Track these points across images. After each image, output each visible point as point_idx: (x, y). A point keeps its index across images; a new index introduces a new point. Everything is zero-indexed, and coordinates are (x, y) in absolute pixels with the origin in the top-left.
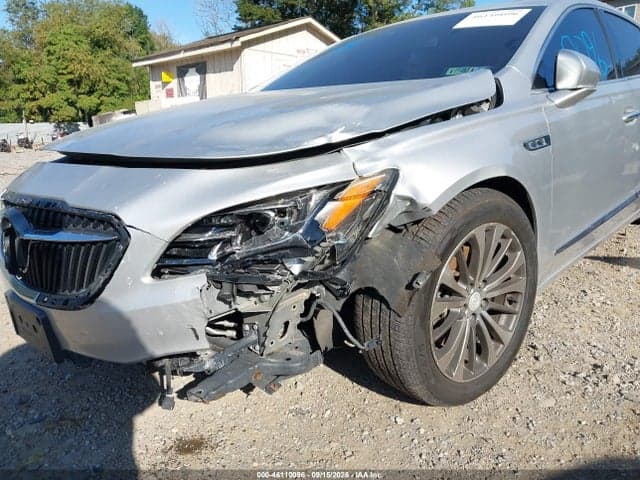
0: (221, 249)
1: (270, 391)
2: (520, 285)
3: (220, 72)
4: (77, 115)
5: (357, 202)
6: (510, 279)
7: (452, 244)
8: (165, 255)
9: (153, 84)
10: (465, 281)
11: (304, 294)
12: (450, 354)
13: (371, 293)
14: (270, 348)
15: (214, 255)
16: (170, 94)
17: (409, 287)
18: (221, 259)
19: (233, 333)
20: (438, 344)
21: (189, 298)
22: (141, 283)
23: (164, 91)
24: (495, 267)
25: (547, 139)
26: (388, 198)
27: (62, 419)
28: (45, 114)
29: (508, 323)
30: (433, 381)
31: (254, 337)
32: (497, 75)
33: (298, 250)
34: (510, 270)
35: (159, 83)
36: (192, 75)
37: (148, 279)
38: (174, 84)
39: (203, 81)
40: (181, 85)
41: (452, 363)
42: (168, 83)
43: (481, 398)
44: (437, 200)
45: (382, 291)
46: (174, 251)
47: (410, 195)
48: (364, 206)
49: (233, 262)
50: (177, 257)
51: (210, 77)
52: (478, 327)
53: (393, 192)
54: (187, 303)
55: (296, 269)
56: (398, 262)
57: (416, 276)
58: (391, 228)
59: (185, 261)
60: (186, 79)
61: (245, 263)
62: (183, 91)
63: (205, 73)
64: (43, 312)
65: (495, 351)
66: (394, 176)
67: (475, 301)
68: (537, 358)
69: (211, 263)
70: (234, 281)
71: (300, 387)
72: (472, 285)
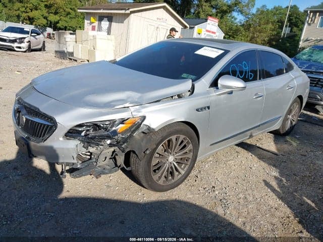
0: (86, 132)
1: (97, 178)
2: (190, 155)
3: (119, 23)
4: (47, 24)
5: (130, 125)
6: (186, 153)
7: (162, 141)
8: (68, 132)
9: (86, 22)
10: (168, 152)
11: (112, 149)
12: (159, 175)
13: (134, 152)
14: (99, 164)
15: (83, 134)
16: (93, 29)
17: (144, 152)
18: (86, 135)
19: (89, 157)
20: (155, 171)
21: (73, 147)
22: (59, 140)
23: (91, 26)
24: (180, 148)
25: (209, 108)
26: (141, 125)
27: (28, 176)
28: (31, 21)
29: (185, 167)
30: (150, 183)
31: (94, 160)
32: (194, 83)
33: (109, 137)
34: (186, 150)
35: (89, 22)
36: (105, 21)
37: (61, 139)
38: (96, 24)
39: (110, 26)
40: (100, 25)
41: (159, 178)
42: (93, 23)
43: (169, 191)
44: (157, 127)
45: (137, 153)
46: (71, 131)
47: (148, 125)
48: (132, 127)
49: (89, 138)
50: (72, 133)
51: (113, 24)
52: (172, 168)
53: (143, 123)
54: (72, 148)
55: (109, 142)
56: (143, 144)
57: (147, 149)
58: (143, 133)
59: (74, 135)
60: (102, 23)
61: (93, 138)
62: (100, 29)
63: (111, 22)
64: (27, 141)
65: (177, 176)
66: (144, 118)
67: (171, 159)
68: (196, 181)
69: (82, 136)
70: (88, 143)
71: (111, 178)
72: (171, 153)
